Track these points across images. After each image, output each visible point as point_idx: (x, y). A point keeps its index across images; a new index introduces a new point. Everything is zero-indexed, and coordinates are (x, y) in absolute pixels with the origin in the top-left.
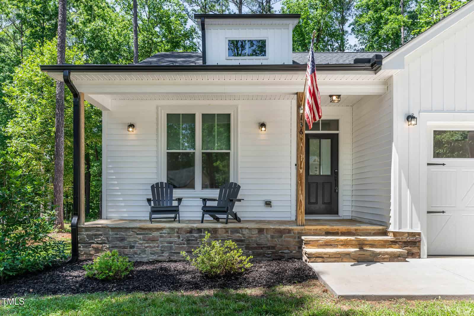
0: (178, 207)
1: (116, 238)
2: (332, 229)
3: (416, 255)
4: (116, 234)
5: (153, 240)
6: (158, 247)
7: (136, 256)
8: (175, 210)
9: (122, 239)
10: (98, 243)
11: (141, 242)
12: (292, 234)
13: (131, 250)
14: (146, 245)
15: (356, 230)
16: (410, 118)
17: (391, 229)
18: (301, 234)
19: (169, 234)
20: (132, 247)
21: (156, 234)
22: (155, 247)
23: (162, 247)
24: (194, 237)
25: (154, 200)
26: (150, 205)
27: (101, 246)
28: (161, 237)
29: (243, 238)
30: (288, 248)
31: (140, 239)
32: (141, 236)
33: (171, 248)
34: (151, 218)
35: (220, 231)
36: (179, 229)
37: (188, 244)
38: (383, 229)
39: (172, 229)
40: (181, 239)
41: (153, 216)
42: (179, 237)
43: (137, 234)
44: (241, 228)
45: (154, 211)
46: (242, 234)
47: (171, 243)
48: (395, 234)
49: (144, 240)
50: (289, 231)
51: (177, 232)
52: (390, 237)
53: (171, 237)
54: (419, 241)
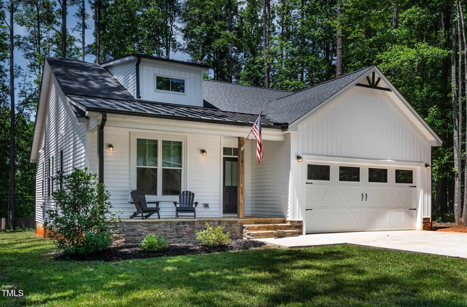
1: (129, 229)
2: (258, 220)
3: (300, 233)
4: (129, 227)
5: (154, 230)
9: (134, 230)
10: (116, 233)
11: (146, 231)
12: (237, 224)
13: (140, 237)
15: (270, 220)
16: (299, 158)
17: (288, 219)
18: (242, 224)
19: (164, 225)
20: (140, 235)
21: (156, 226)
23: (160, 234)
24: (180, 227)
27: (119, 235)
28: (160, 228)
30: (235, 233)
31: (145, 229)
32: (146, 228)
33: (166, 235)
35: (196, 223)
36: (171, 222)
37: (176, 232)
38: (283, 220)
42: (171, 228)
43: (144, 226)
47: (165, 231)
48: (291, 222)
49: (148, 230)
50: (236, 222)
51: (170, 225)
52: (288, 224)
53: (166, 228)
54: (302, 226)
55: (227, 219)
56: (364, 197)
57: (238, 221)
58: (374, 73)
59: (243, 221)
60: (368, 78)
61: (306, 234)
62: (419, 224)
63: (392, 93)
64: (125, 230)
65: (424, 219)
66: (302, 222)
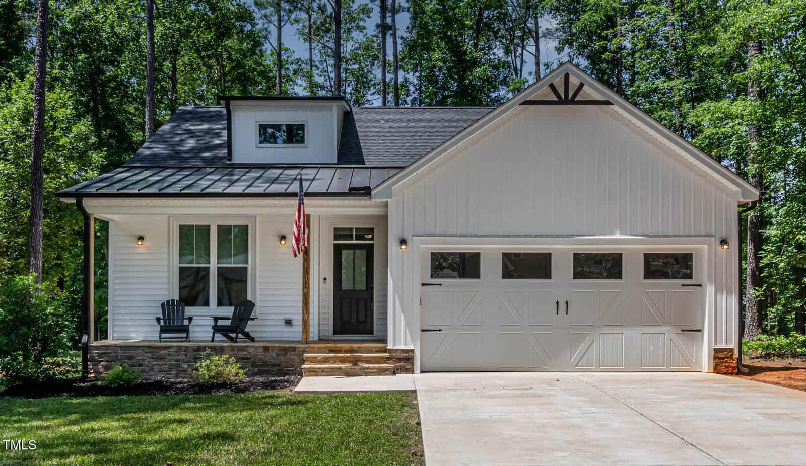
0: (188, 326)
1: (125, 356)
2: (335, 348)
3: (409, 370)
4: (126, 353)
5: (162, 358)
6: (166, 365)
7: (144, 374)
8: (186, 329)
9: (131, 358)
10: (107, 362)
11: (149, 360)
12: (297, 352)
13: (140, 368)
14: (155, 363)
15: (359, 348)
16: (403, 242)
17: (389, 346)
18: (304, 352)
19: (176, 352)
20: (141, 365)
21: (163, 352)
22: (163, 365)
23: (170, 365)
25: (164, 319)
26: (159, 324)
28: (169, 355)
29: (249, 357)
30: (293, 366)
31: (148, 357)
32: (149, 355)
34: (160, 338)
36: (186, 347)
39: (180, 347)
40: (189, 357)
41: (163, 335)
42: (186, 355)
43: (146, 353)
44: (247, 346)
45: (163, 330)
46: (248, 352)
47: (178, 361)
48: (390, 351)
49: (152, 359)
50: (294, 349)
51: (185, 351)
53: (178, 355)
54: (413, 358)
55: (277, 345)
56: (563, 306)
57: (298, 348)
58: (567, 77)
59: (306, 348)
60: (552, 86)
61: (422, 372)
62: (705, 359)
63: (616, 108)
64: (119, 357)
65: (717, 351)
66: (412, 351)
